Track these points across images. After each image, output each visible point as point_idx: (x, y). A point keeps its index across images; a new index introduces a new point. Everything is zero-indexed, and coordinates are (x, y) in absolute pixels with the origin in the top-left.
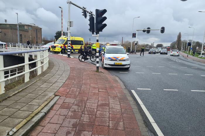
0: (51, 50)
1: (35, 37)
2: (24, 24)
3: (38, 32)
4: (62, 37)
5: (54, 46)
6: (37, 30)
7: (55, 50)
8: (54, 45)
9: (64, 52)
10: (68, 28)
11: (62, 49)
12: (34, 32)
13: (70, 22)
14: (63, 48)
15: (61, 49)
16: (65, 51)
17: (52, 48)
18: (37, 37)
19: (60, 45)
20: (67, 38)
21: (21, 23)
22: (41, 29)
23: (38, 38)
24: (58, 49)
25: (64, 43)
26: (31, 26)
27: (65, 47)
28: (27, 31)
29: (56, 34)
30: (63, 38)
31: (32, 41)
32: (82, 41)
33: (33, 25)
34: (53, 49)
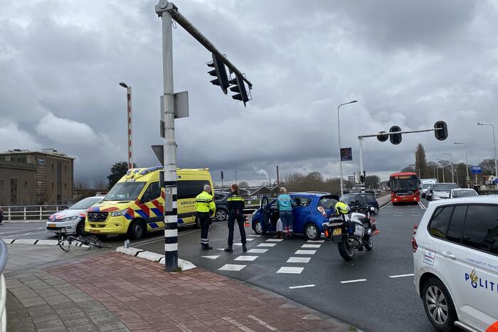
0: (88, 228)
1: (55, 182)
2: (26, 152)
3: (63, 169)
4: (131, 175)
5: (99, 213)
6: (60, 165)
7: (103, 226)
8: (101, 209)
9: (140, 234)
10: (163, 124)
11: (135, 221)
12: (53, 169)
13: (175, 96)
14: (136, 215)
15: (129, 221)
16: (146, 227)
17: (90, 218)
18: (59, 183)
19: (122, 207)
20: (162, 173)
21: (18, 150)
22: (72, 160)
23: (63, 186)
24: (115, 224)
25: (140, 198)
26: (46, 155)
27: (144, 211)
28: (32, 169)
29: (113, 172)
30: (137, 175)
31: (42, 195)
32: (207, 182)
33: (51, 152)
34: (93, 226)
